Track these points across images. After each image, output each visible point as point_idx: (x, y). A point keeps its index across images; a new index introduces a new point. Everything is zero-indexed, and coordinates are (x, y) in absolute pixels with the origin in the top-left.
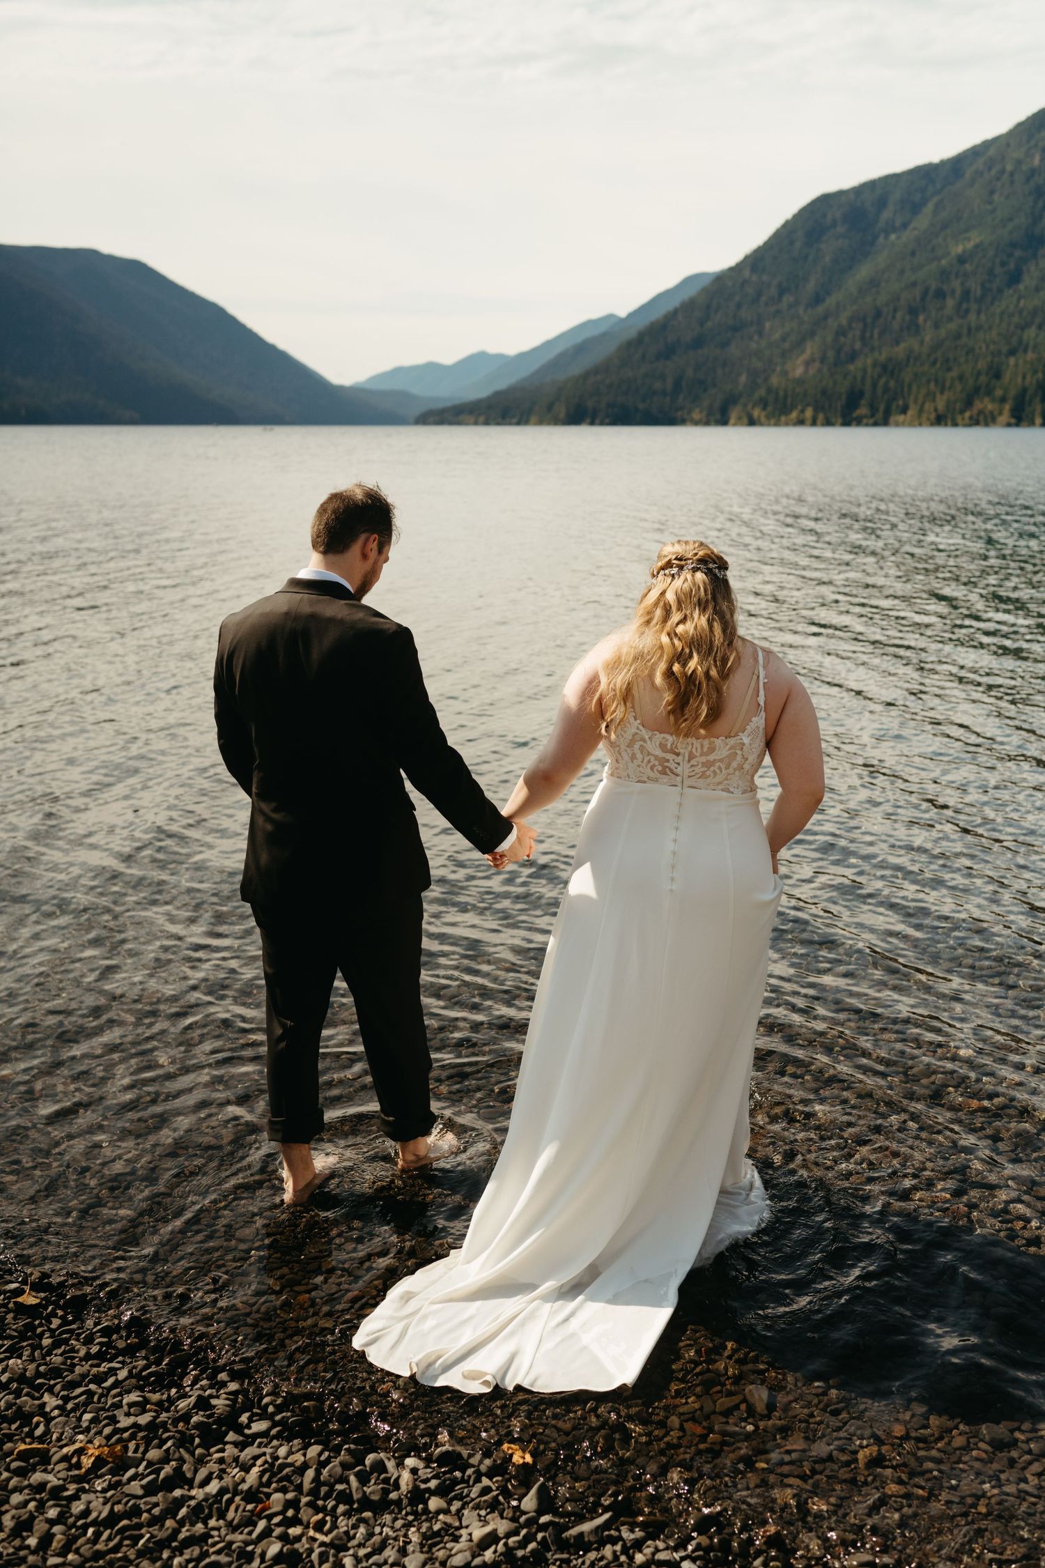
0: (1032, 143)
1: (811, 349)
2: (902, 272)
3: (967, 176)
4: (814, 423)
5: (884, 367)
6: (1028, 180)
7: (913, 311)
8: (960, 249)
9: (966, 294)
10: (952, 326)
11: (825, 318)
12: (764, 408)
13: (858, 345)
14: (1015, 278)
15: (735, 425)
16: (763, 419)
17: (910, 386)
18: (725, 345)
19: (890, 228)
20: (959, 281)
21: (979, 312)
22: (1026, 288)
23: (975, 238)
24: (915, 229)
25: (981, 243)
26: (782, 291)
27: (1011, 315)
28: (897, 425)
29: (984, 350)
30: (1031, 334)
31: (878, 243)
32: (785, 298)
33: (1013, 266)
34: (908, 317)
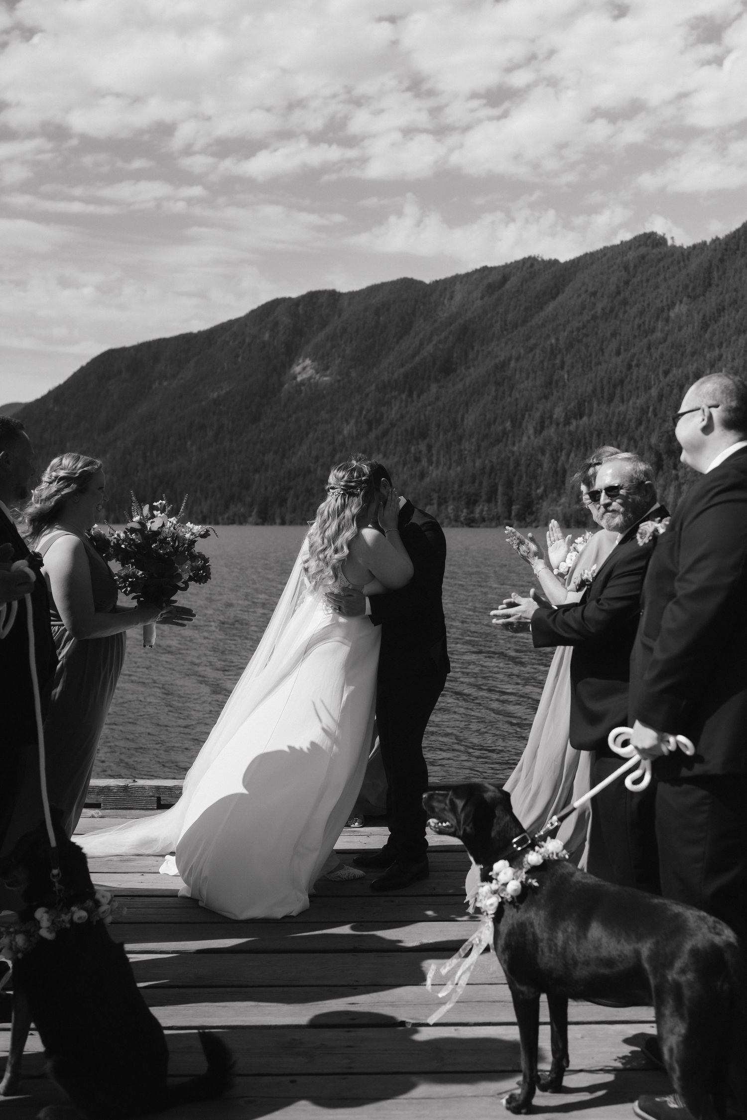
0: (263, 325)
2: (173, 409)
3: (217, 344)
6: (261, 350)
7: (183, 438)
8: (215, 395)
9: (221, 427)
10: (212, 450)
13: (141, 462)
14: (256, 417)
19: (163, 377)
20: (216, 417)
21: (231, 441)
22: (265, 425)
23: (225, 388)
24: (182, 379)
25: (230, 391)
26: (80, 419)
27: (255, 444)
29: (236, 468)
30: (270, 457)
31: (154, 387)
32: (82, 425)
33: (254, 409)
34: (178, 443)
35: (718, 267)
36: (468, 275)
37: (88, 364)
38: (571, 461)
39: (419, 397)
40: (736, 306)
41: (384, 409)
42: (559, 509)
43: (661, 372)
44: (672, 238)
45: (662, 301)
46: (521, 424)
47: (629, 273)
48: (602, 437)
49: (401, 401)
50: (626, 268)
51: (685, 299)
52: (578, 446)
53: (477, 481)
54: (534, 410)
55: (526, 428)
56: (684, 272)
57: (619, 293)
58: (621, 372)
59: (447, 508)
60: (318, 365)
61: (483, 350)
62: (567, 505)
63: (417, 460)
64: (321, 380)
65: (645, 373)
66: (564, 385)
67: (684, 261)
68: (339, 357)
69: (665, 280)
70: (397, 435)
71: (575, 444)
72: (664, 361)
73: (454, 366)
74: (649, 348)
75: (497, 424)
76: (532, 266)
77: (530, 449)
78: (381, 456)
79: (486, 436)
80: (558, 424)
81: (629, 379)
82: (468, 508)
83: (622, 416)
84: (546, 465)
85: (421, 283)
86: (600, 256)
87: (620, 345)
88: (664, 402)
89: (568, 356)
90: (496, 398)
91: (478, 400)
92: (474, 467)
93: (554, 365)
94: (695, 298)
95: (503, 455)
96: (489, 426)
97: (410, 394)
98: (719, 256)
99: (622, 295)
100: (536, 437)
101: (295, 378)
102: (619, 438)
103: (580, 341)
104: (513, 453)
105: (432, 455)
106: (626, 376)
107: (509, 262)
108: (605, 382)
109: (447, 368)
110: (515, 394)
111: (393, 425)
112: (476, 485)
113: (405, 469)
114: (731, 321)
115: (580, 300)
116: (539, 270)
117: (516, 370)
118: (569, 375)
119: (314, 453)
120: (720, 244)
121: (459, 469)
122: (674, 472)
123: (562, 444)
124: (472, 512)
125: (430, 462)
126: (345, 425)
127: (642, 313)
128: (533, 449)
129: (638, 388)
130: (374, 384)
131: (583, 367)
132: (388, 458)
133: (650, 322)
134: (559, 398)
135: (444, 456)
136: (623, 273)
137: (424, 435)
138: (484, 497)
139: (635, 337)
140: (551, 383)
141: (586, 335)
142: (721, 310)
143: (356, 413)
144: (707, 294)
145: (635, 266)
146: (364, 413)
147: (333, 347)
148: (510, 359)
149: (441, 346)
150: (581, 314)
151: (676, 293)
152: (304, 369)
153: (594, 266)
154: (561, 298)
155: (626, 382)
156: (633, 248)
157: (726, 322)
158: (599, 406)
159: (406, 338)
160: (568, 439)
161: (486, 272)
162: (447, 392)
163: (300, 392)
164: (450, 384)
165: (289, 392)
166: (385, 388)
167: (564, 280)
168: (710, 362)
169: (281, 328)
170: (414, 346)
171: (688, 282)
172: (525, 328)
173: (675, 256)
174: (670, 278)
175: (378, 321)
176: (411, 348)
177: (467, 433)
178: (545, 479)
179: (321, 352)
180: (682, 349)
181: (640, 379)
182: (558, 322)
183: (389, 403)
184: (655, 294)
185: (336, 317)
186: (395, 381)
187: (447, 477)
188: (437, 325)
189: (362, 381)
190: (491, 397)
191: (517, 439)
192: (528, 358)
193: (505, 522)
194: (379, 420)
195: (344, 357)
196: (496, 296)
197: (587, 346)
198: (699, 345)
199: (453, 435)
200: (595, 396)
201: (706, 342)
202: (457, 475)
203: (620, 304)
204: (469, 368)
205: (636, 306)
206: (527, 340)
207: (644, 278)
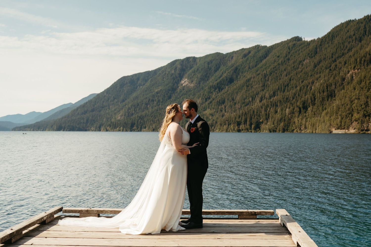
0: (172, 68)
1: (122, 112)
2: (144, 95)
3: (158, 74)
4: (123, 131)
5: (140, 117)
6: (171, 76)
7: (147, 104)
8: (157, 90)
9: (159, 101)
10: (156, 108)
11: (125, 105)
12: (110, 127)
13: (133, 112)
15: (102, 131)
16: (110, 130)
17: (146, 122)
18: (100, 111)
19: (140, 85)
20: (157, 97)
21: (162, 105)
22: (172, 100)
23: (160, 88)
24: (146, 85)
25: (162, 89)
26: (114, 99)
28: (144, 131)
31: (138, 88)
32: (115, 100)
33: (169, 95)
34: (145, 106)
35: (319, 47)
36: (237, 51)
37: (117, 81)
38: (271, 111)
39: (222, 90)
40: (325, 60)
41: (210, 95)
42: (267, 126)
43: (300, 82)
44: (304, 38)
45: (301, 59)
46: (255, 99)
47: (290, 49)
48: (281, 103)
49: (216, 92)
50: (289, 49)
51: (308, 58)
52: (273, 106)
53: (241, 117)
54: (259, 94)
55: (257, 100)
56: (308, 49)
57: (286, 56)
58: (287, 82)
59: (231, 126)
60: (190, 81)
62: (270, 125)
63: (221, 111)
64: (190, 85)
65: (295, 82)
66: (269, 87)
67: (308, 45)
70: (215, 103)
71: (272, 105)
72: (301, 78)
73: (233, 80)
74: (297, 74)
75: (247, 99)
76: (258, 48)
77: (258, 107)
78: (210, 109)
79: (244, 103)
80: (267, 99)
81: (290, 84)
82: (237, 126)
83: (288, 96)
84: (263, 112)
85: (222, 54)
86: (280, 44)
87: (287, 73)
88: (301, 91)
89: (270, 77)
90: (247, 91)
91: (241, 91)
92: (240, 113)
93: (265, 80)
94: (312, 57)
95: (249, 109)
96: (244, 99)
97: (219, 90)
98: (320, 44)
99: (288, 57)
100: (260, 103)
101: (182, 85)
102: (287, 103)
103: (274, 72)
104: (252, 108)
105: (226, 109)
106: (289, 83)
107: (251, 47)
108: (282, 85)
109: (231, 81)
110: (253, 89)
111: (213, 99)
112: (240, 119)
113: (217, 114)
114: (324, 65)
115: (274, 59)
116: (261, 49)
117: (253, 82)
118: (270, 83)
121: (235, 113)
122: (305, 114)
123: (268, 105)
124: (239, 127)
125: (225, 111)
126: (198, 100)
127: (294, 63)
128: (259, 107)
129: (293, 87)
130: (207, 87)
131: (275, 80)
133: (297, 65)
134: (267, 90)
135: (230, 109)
136: (289, 50)
137: (223, 103)
138: (243, 123)
139: (292, 70)
140: (264, 86)
141: (276, 70)
142: (320, 62)
143: (202, 96)
144: (316, 56)
145: (292, 48)
146: (204, 96)
147: (194, 75)
148: (251, 78)
149: (229, 74)
150: (274, 63)
151: (305, 56)
152: (185, 82)
153: (279, 48)
154: (267, 58)
155: (289, 85)
156: (291, 42)
157: (322, 65)
158: (280, 93)
159: (218, 71)
160: (270, 104)
161: (243, 50)
162: (231, 89)
163: (184, 89)
164: (232, 86)
165: (180, 89)
166: (211, 88)
167: (269, 52)
168: (317, 78)
169: (178, 69)
170: (220, 74)
171: (309, 52)
172: (256, 68)
173: (305, 44)
174: (303, 51)
175: (208, 67)
176: (219, 75)
177: (237, 102)
178: (263, 117)
179: (190, 77)
180: (307, 74)
181: (294, 84)
182: (267, 66)
183: (212, 93)
184: (298, 56)
185: (195, 65)
186: (214, 86)
187: (231, 116)
188: (227, 67)
189: (203, 86)
190: (245, 90)
191: (253, 104)
192: (257, 78)
193: (250, 130)
194: (209, 98)
195: (197, 78)
196: (246, 58)
197: (276, 73)
198: (313, 73)
199: (233, 103)
200: (279, 90)
201: (315, 71)
202: (234, 116)
203: (287, 60)
204: (238, 81)
205: (292, 60)
206: (257, 72)
207: (295, 51)
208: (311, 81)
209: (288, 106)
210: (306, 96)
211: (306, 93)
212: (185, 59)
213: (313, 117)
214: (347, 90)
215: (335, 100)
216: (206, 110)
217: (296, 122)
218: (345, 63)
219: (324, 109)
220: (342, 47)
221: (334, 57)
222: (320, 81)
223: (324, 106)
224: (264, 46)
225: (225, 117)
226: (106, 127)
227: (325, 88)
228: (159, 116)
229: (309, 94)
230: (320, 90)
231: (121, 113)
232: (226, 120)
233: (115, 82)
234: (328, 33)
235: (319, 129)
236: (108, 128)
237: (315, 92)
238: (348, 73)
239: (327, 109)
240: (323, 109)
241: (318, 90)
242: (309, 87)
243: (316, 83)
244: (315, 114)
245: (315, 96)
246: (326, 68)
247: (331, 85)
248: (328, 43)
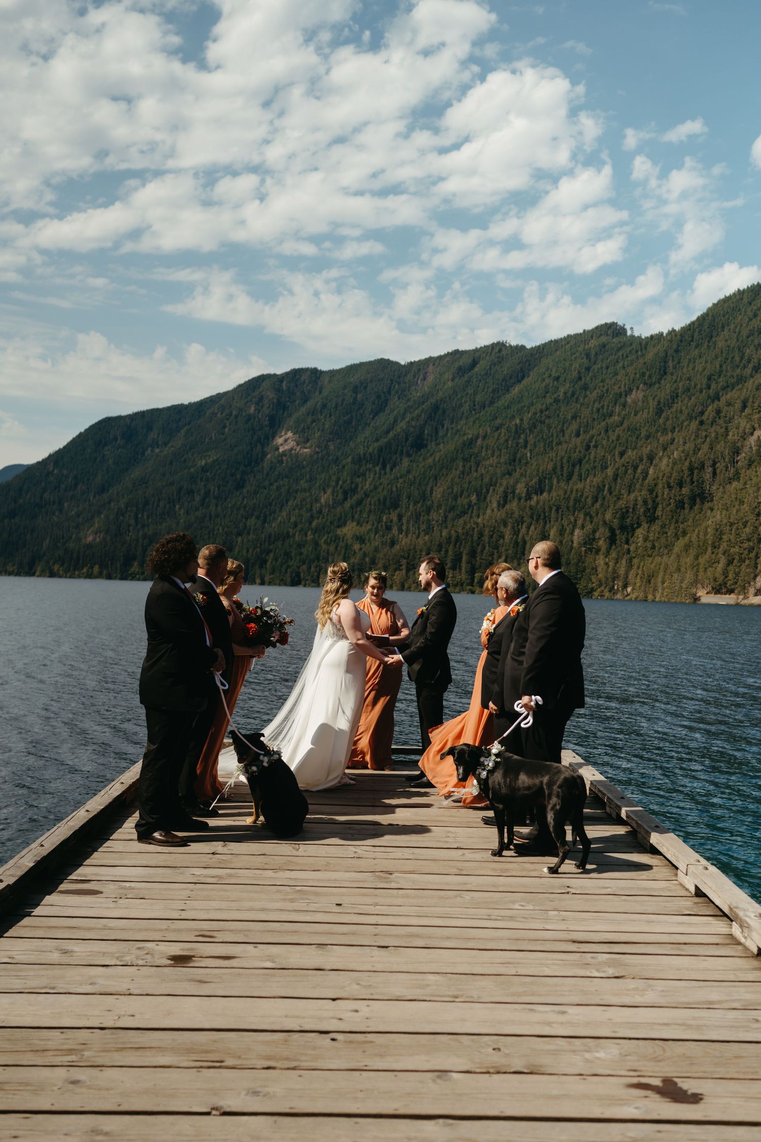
0: (249, 399)
1: (98, 523)
3: (207, 414)
4: (99, 577)
6: (247, 422)
7: (172, 502)
8: (203, 462)
9: (207, 493)
10: (199, 514)
11: (109, 502)
12: (62, 565)
13: (132, 522)
14: (240, 486)
15: (40, 576)
16: (61, 573)
18: (33, 517)
19: (155, 445)
20: (202, 483)
21: (217, 506)
22: (248, 491)
23: (213, 456)
24: (172, 447)
25: (217, 460)
26: (77, 482)
27: (238, 509)
29: (221, 531)
30: (252, 522)
31: (146, 454)
32: (79, 487)
33: (238, 477)
34: (168, 506)
35: (673, 357)
36: (440, 358)
37: (86, 430)
38: (530, 533)
39: (391, 469)
40: (689, 394)
41: (359, 480)
43: (617, 453)
44: (632, 328)
45: (620, 388)
46: (485, 498)
47: (590, 360)
48: (560, 511)
49: (375, 474)
50: (588, 356)
51: (641, 385)
52: (538, 520)
53: (443, 550)
54: (498, 485)
55: (490, 501)
56: (641, 361)
57: (580, 378)
58: (580, 452)
60: (299, 437)
61: (452, 428)
63: (389, 528)
64: (301, 451)
65: (602, 454)
66: (527, 463)
67: (641, 350)
68: (319, 430)
69: (624, 367)
70: (370, 505)
71: (535, 518)
72: (620, 443)
73: (425, 442)
74: (607, 431)
75: (463, 497)
76: (500, 351)
77: (494, 521)
78: (355, 523)
79: (452, 508)
80: (520, 499)
81: (587, 459)
83: (580, 493)
84: (507, 537)
85: (397, 363)
86: (563, 343)
87: (580, 427)
88: (619, 481)
89: (531, 436)
90: (463, 473)
91: (447, 475)
92: (441, 536)
93: (517, 444)
94: (651, 385)
95: (468, 526)
96: (456, 499)
97: (384, 467)
98: (675, 347)
99: (583, 380)
100: (499, 510)
101: (278, 449)
102: (576, 513)
103: (542, 422)
104: (477, 524)
105: (402, 524)
106: (585, 456)
107: (479, 347)
108: (565, 461)
109: (419, 444)
110: (482, 470)
111: (367, 495)
112: (442, 553)
113: (377, 536)
114: (684, 408)
115: (544, 384)
116: (507, 355)
117: (482, 448)
118: (531, 454)
119: (293, 519)
120: (676, 335)
121: (427, 538)
122: (626, 546)
123: (523, 517)
125: (400, 531)
126: (322, 494)
127: (601, 397)
128: (496, 521)
129: (595, 467)
130: (350, 458)
131: (544, 446)
132: (361, 526)
133: (608, 406)
134: (522, 475)
135: (413, 525)
136: (585, 360)
137: (395, 505)
139: (594, 420)
140: (514, 461)
141: (550, 417)
142: (675, 397)
143: (333, 484)
144: (663, 382)
145: (596, 354)
146: (340, 483)
147: (313, 421)
148: (477, 438)
149: (413, 423)
150: (545, 397)
151: (634, 381)
152: (286, 440)
153: (558, 353)
154: (525, 382)
155: (584, 462)
156: (594, 338)
157: (679, 408)
158: (558, 483)
159: (381, 414)
160: (529, 513)
161: (458, 356)
162: (418, 466)
163: (281, 462)
164: (421, 459)
165: (272, 462)
166: (360, 460)
167: (529, 365)
168: (663, 445)
169: (266, 402)
170: (388, 422)
171: (645, 370)
172: (492, 408)
173: (634, 346)
174: (628, 366)
175: (355, 399)
176: (386, 425)
177: (436, 504)
178: (507, 550)
179: (302, 426)
180: (637, 432)
181: (597, 459)
182: (523, 404)
183: (364, 475)
184: (613, 381)
185: (317, 393)
186: (370, 454)
187: (415, 545)
188: (410, 403)
189: (339, 454)
190: (458, 472)
191: (481, 512)
192: (494, 437)
193: (469, 587)
194: (354, 491)
195: (323, 430)
196: (466, 378)
197: (549, 427)
198: (654, 429)
199: (422, 506)
200: (555, 473)
201: (659, 426)
202: (425, 543)
203: (580, 389)
204: (439, 444)
205: (596, 391)
206: (493, 420)
207: (604, 365)
208: (646, 451)
209: (580, 522)
210: (632, 496)
211: (630, 487)
212: (287, 374)
213: (650, 556)
214: (745, 483)
215: (712, 509)
216: (345, 524)
217: (599, 569)
218: (744, 407)
219: (679, 533)
220: (737, 359)
221: (713, 386)
222: (673, 454)
223: (681, 526)
224: (517, 346)
225: (398, 546)
226: (51, 563)
227: (686, 472)
228: (206, 537)
229: (640, 490)
230: (670, 477)
231: (96, 525)
232: (403, 557)
233: (81, 434)
234: (698, 318)
235: (663, 589)
236: (56, 568)
237: (656, 485)
238: (752, 434)
239: (688, 535)
240: (676, 534)
241: (664, 480)
242: (639, 471)
243: (660, 459)
244: (653, 547)
245: (657, 496)
246: (691, 418)
247: (702, 466)
248: (697, 346)
